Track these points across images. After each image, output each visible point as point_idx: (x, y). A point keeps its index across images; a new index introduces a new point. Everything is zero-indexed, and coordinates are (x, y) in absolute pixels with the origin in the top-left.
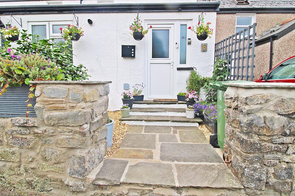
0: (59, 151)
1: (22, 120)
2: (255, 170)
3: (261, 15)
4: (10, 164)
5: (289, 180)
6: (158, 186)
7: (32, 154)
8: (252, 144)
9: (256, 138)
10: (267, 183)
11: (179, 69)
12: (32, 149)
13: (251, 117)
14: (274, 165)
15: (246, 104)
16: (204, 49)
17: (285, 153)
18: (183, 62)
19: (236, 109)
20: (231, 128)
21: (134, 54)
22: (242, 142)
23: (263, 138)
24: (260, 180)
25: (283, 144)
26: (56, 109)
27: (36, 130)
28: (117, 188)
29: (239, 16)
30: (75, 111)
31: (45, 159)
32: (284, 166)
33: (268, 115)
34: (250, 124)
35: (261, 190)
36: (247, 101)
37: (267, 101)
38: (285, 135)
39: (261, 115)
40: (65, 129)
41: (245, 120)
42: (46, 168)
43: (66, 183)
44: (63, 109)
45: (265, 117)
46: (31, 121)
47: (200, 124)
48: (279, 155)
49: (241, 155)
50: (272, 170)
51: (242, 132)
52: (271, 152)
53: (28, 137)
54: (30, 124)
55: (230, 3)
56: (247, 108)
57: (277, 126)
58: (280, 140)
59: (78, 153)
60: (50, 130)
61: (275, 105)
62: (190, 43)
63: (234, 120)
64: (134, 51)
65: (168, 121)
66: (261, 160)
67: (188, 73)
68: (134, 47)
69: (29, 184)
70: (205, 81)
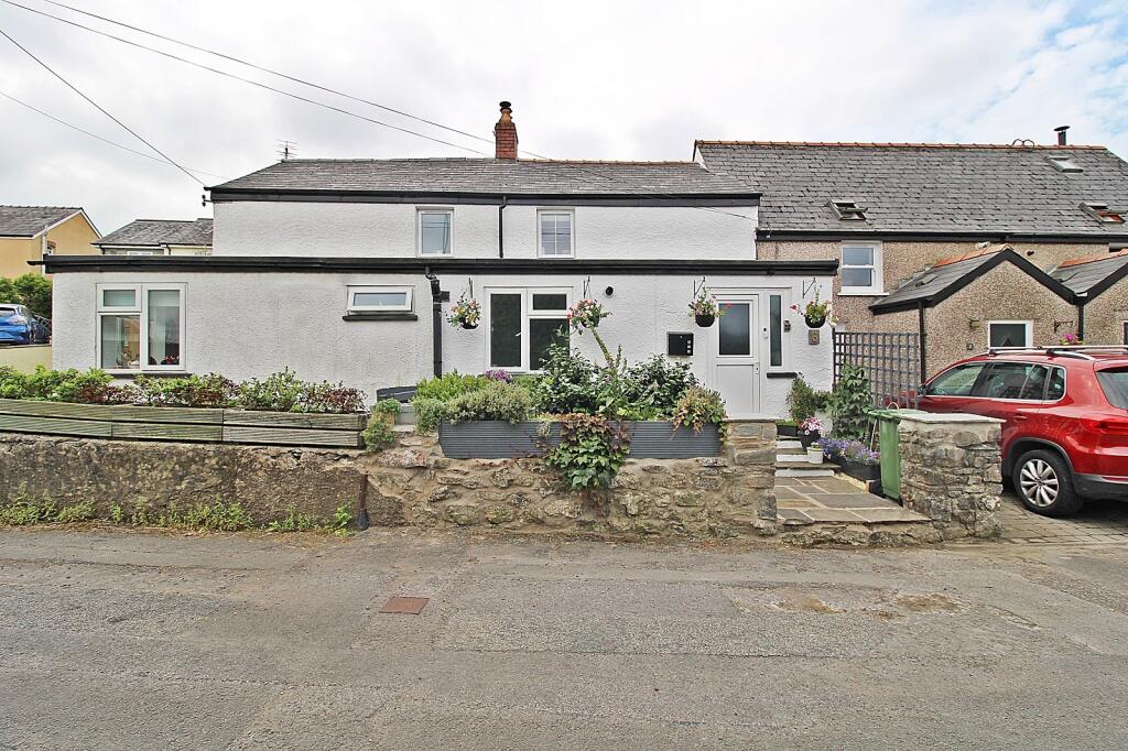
0: (747, 491)
1: (711, 460)
2: (941, 501)
3: (893, 245)
4: (693, 509)
5: (973, 511)
6: (851, 523)
7: (717, 496)
8: (937, 476)
9: (940, 470)
10: (953, 514)
11: (771, 376)
12: (718, 491)
13: (933, 450)
14: (957, 497)
15: (929, 438)
16: (814, 340)
17: (966, 484)
18: (776, 361)
19: (916, 442)
20: (910, 464)
21: (692, 349)
22: (927, 475)
23: (946, 470)
24: (945, 511)
25: (963, 474)
26: (747, 447)
27: (725, 470)
28: (809, 528)
29: (846, 246)
30: (768, 448)
31: (731, 502)
32: (967, 496)
33: (949, 448)
34: (933, 457)
35: (948, 522)
36: (929, 435)
37: (947, 435)
38: (965, 466)
39: (942, 447)
40: (755, 468)
41: (929, 453)
42: (732, 512)
43: (756, 525)
44: (757, 447)
45: (946, 450)
46: (721, 461)
47: (836, 471)
48: (961, 486)
49: (925, 490)
50: (956, 501)
51: (926, 466)
52: (954, 483)
53: (717, 478)
54: (720, 464)
55: (825, 215)
56: (930, 441)
57: (957, 458)
58: (960, 471)
59: (766, 493)
60: (740, 469)
61: (954, 438)
62: (788, 328)
63: (914, 455)
64: (692, 345)
65: (786, 468)
66: (945, 492)
67: (788, 384)
68: (691, 336)
69: (712, 530)
70: (824, 398)
